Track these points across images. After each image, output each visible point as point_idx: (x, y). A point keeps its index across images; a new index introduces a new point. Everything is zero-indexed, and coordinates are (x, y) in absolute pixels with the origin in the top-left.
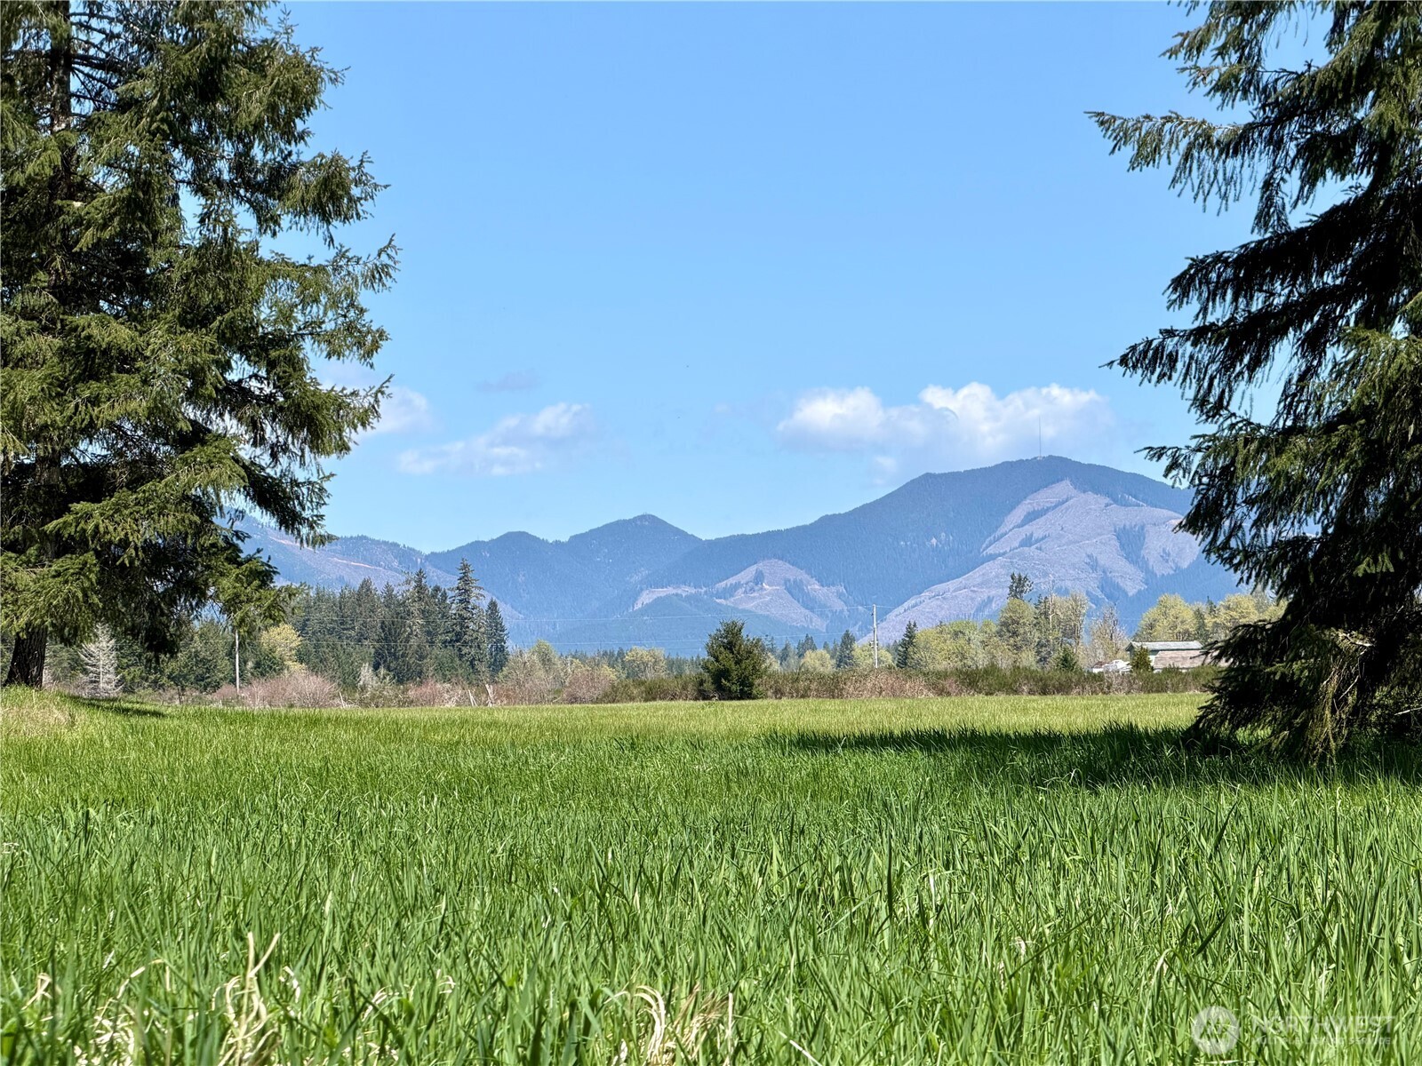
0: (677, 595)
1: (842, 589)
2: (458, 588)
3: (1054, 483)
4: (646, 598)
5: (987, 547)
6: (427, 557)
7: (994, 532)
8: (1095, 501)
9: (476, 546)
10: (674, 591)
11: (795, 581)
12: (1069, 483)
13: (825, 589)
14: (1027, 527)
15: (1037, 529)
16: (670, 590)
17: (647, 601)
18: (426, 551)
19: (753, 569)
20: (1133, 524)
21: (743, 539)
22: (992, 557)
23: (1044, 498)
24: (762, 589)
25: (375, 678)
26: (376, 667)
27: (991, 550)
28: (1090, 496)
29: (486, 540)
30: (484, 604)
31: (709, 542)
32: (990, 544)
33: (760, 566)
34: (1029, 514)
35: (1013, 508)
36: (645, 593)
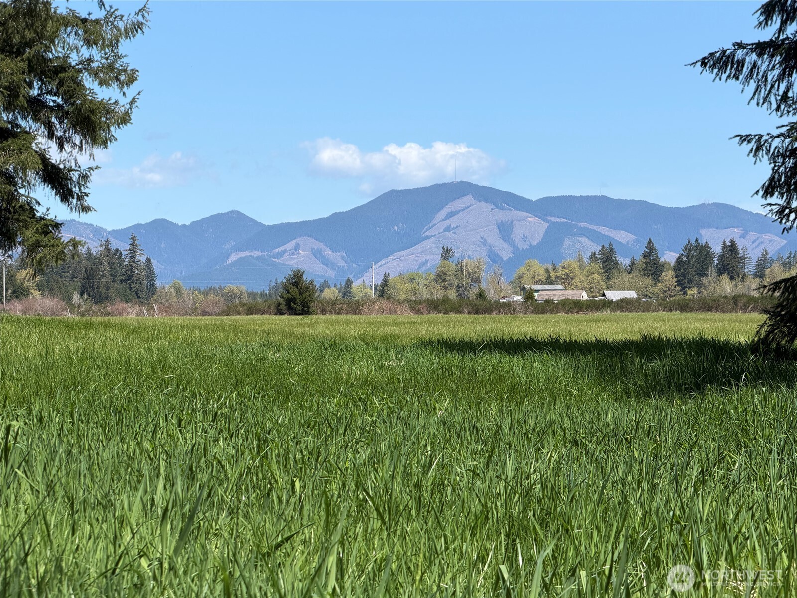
0: (251, 256)
1: (344, 254)
2: (129, 250)
3: (462, 196)
4: (233, 257)
5: (425, 232)
6: (109, 232)
7: (429, 223)
8: (486, 207)
9: (138, 226)
10: (249, 254)
11: (317, 249)
12: (471, 196)
13: (334, 254)
14: (448, 221)
15: (453, 222)
16: (247, 253)
17: (234, 259)
18: (109, 229)
19: (294, 242)
20: (507, 220)
21: (289, 225)
22: (428, 237)
23: (458, 204)
24: (298, 253)
25: (81, 300)
26: (82, 294)
27: (427, 234)
28: (483, 204)
29: (143, 223)
30: (143, 259)
31: (269, 227)
32: (427, 230)
33: (298, 240)
34: (449, 213)
35: (440, 210)
36: (233, 255)
